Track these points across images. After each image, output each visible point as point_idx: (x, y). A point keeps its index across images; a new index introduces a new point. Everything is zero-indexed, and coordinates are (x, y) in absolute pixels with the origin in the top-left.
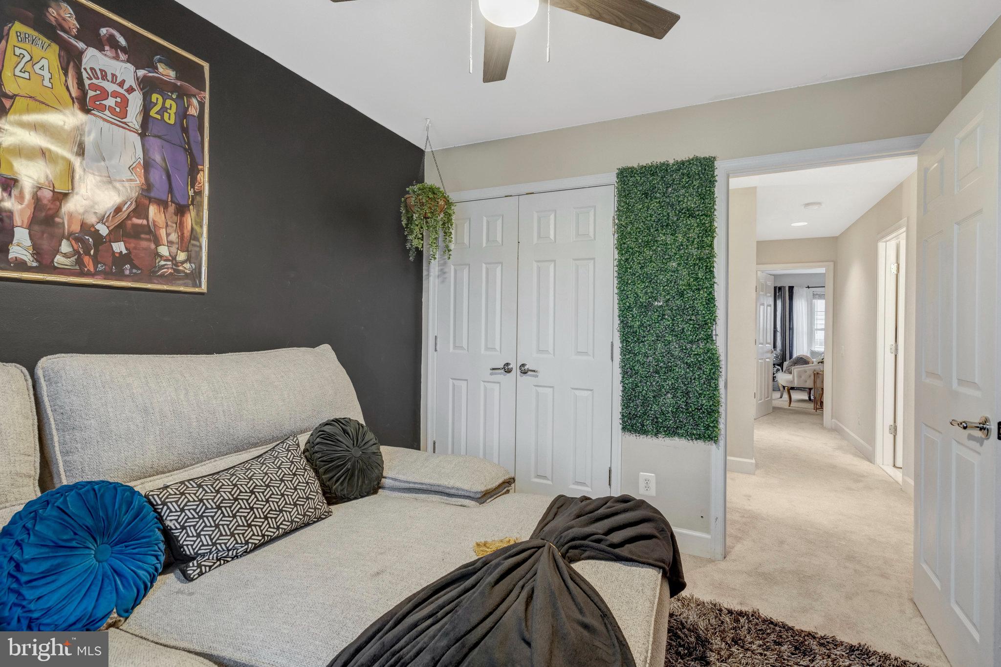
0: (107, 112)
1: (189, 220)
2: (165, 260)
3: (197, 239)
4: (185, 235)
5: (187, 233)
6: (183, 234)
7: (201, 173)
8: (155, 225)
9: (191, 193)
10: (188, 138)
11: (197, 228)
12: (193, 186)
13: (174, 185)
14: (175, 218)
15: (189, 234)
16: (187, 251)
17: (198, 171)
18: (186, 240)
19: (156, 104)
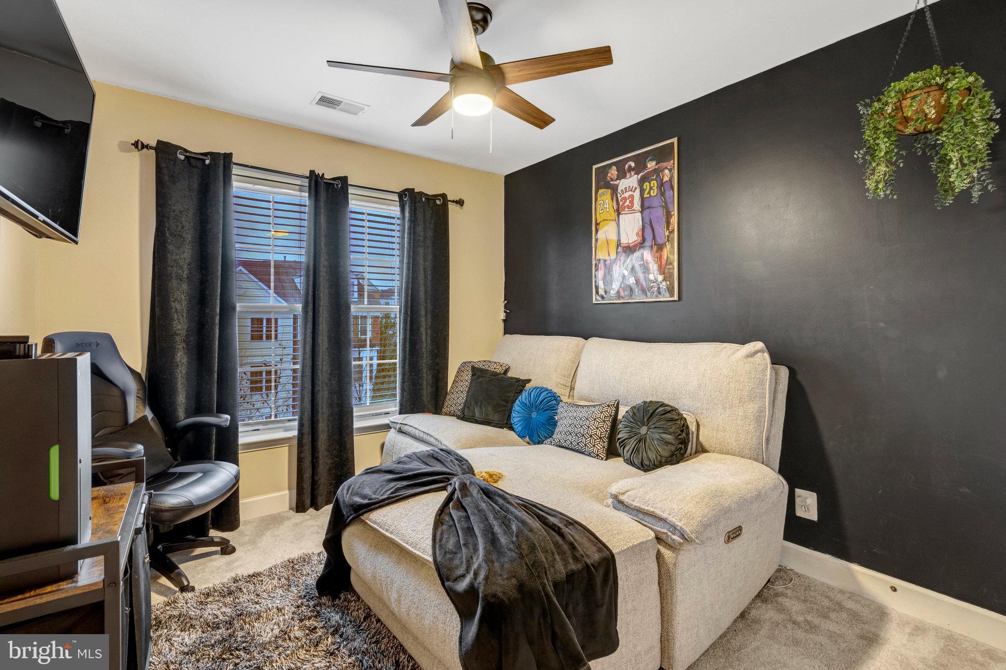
0: (626, 209)
1: (665, 253)
2: (653, 283)
3: (671, 264)
4: (663, 264)
5: (664, 262)
6: (661, 263)
7: (673, 217)
8: (647, 262)
9: (667, 233)
10: (665, 199)
11: (671, 256)
12: (668, 229)
13: (656, 234)
14: (657, 254)
15: (665, 262)
16: (664, 274)
17: (672, 216)
18: (663, 267)
19: (646, 189)
